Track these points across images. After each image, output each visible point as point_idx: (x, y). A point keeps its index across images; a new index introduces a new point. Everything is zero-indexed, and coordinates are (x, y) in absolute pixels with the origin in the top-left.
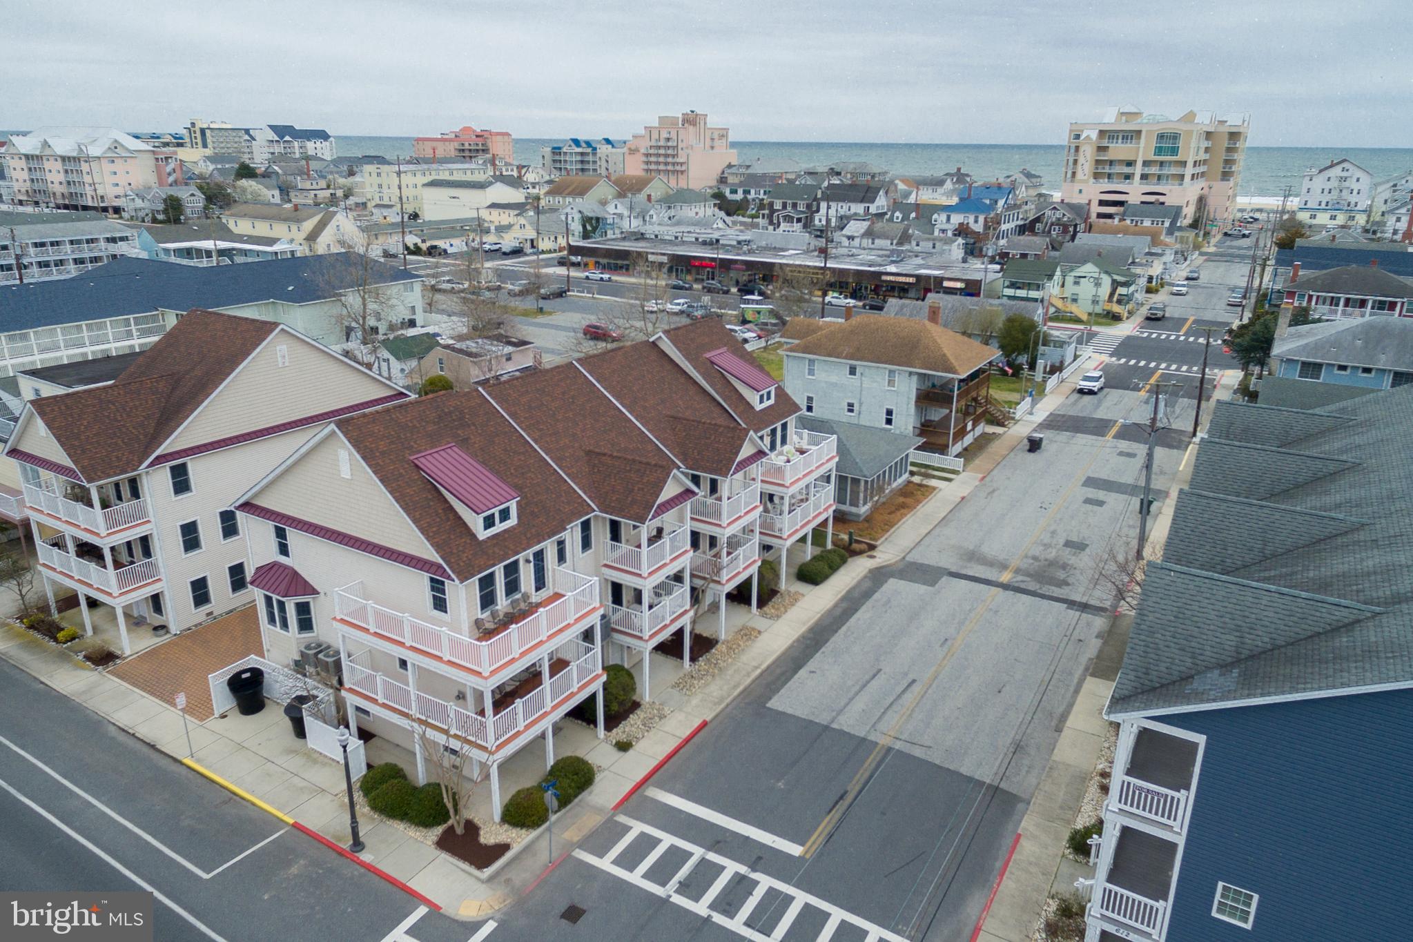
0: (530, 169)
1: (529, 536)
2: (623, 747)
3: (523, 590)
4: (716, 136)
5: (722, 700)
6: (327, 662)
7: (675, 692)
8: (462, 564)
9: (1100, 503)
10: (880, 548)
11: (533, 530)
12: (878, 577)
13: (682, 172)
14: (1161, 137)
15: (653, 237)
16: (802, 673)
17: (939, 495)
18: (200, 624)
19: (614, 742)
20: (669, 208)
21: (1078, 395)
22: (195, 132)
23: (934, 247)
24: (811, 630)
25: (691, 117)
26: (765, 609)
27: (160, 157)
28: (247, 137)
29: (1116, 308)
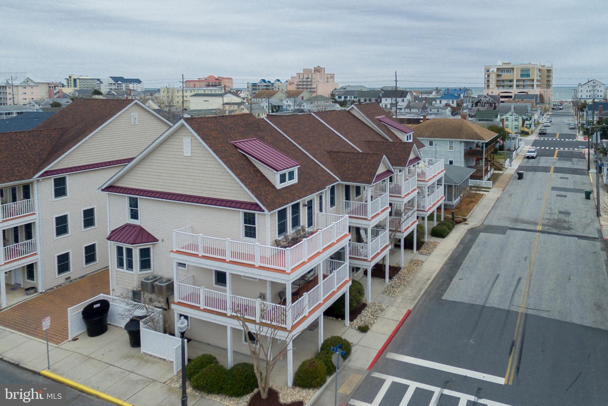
0: (242, 92)
1: (305, 189)
2: (364, 329)
3: (301, 225)
4: (329, 77)
5: (415, 298)
6: (162, 286)
7: (385, 296)
8: (269, 201)
9: (565, 196)
10: (468, 220)
11: (307, 187)
12: (474, 233)
13: (314, 92)
14: (522, 70)
15: (308, 111)
16: (455, 280)
17: (486, 197)
18: (60, 285)
19: (357, 327)
20: (312, 103)
21: (527, 160)
22: (71, 80)
23: (438, 111)
24: (450, 259)
25: (318, 69)
26: (421, 250)
27: (51, 86)
28: (98, 82)
29: (526, 130)
